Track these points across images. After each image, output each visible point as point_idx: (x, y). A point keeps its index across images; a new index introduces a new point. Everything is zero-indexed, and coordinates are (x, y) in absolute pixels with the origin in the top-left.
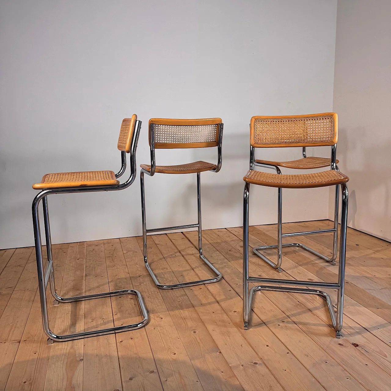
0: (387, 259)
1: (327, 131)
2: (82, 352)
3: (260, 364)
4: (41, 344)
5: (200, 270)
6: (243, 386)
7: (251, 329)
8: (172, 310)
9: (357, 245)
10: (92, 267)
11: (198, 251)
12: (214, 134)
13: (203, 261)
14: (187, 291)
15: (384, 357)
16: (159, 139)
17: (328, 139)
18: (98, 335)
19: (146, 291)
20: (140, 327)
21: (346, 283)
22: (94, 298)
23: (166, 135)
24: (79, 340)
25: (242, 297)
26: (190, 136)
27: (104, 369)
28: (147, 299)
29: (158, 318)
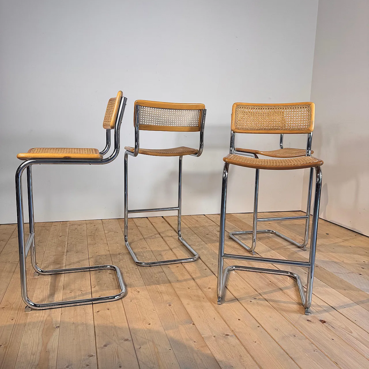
0: (355, 247)
1: (305, 119)
2: (59, 320)
3: (232, 336)
4: (19, 312)
5: (179, 251)
6: (214, 355)
7: (224, 304)
8: (149, 285)
9: (327, 234)
10: (74, 244)
11: (177, 233)
12: (196, 119)
13: (182, 242)
14: (165, 268)
15: (349, 333)
16: (143, 121)
17: (305, 127)
18: (76, 305)
19: (125, 267)
20: (117, 299)
21: (316, 266)
22: (73, 271)
23: (151, 117)
24: (56, 309)
25: (217, 275)
26: (174, 119)
27: (79, 336)
28: (125, 275)
29: (135, 292)
